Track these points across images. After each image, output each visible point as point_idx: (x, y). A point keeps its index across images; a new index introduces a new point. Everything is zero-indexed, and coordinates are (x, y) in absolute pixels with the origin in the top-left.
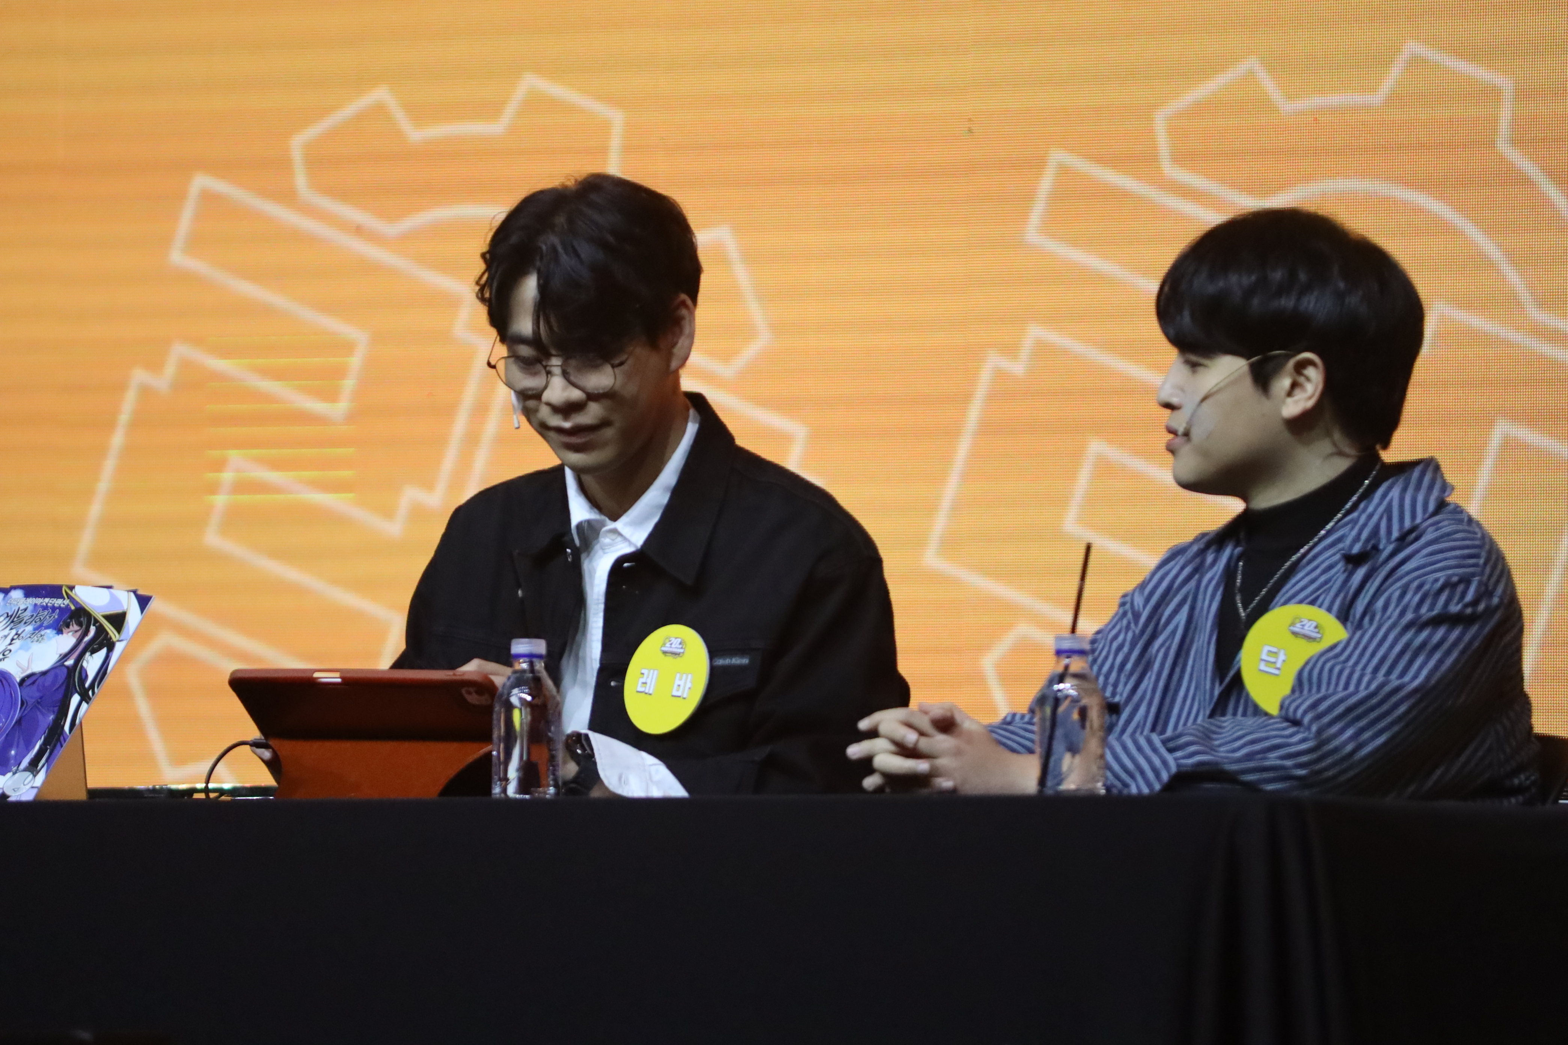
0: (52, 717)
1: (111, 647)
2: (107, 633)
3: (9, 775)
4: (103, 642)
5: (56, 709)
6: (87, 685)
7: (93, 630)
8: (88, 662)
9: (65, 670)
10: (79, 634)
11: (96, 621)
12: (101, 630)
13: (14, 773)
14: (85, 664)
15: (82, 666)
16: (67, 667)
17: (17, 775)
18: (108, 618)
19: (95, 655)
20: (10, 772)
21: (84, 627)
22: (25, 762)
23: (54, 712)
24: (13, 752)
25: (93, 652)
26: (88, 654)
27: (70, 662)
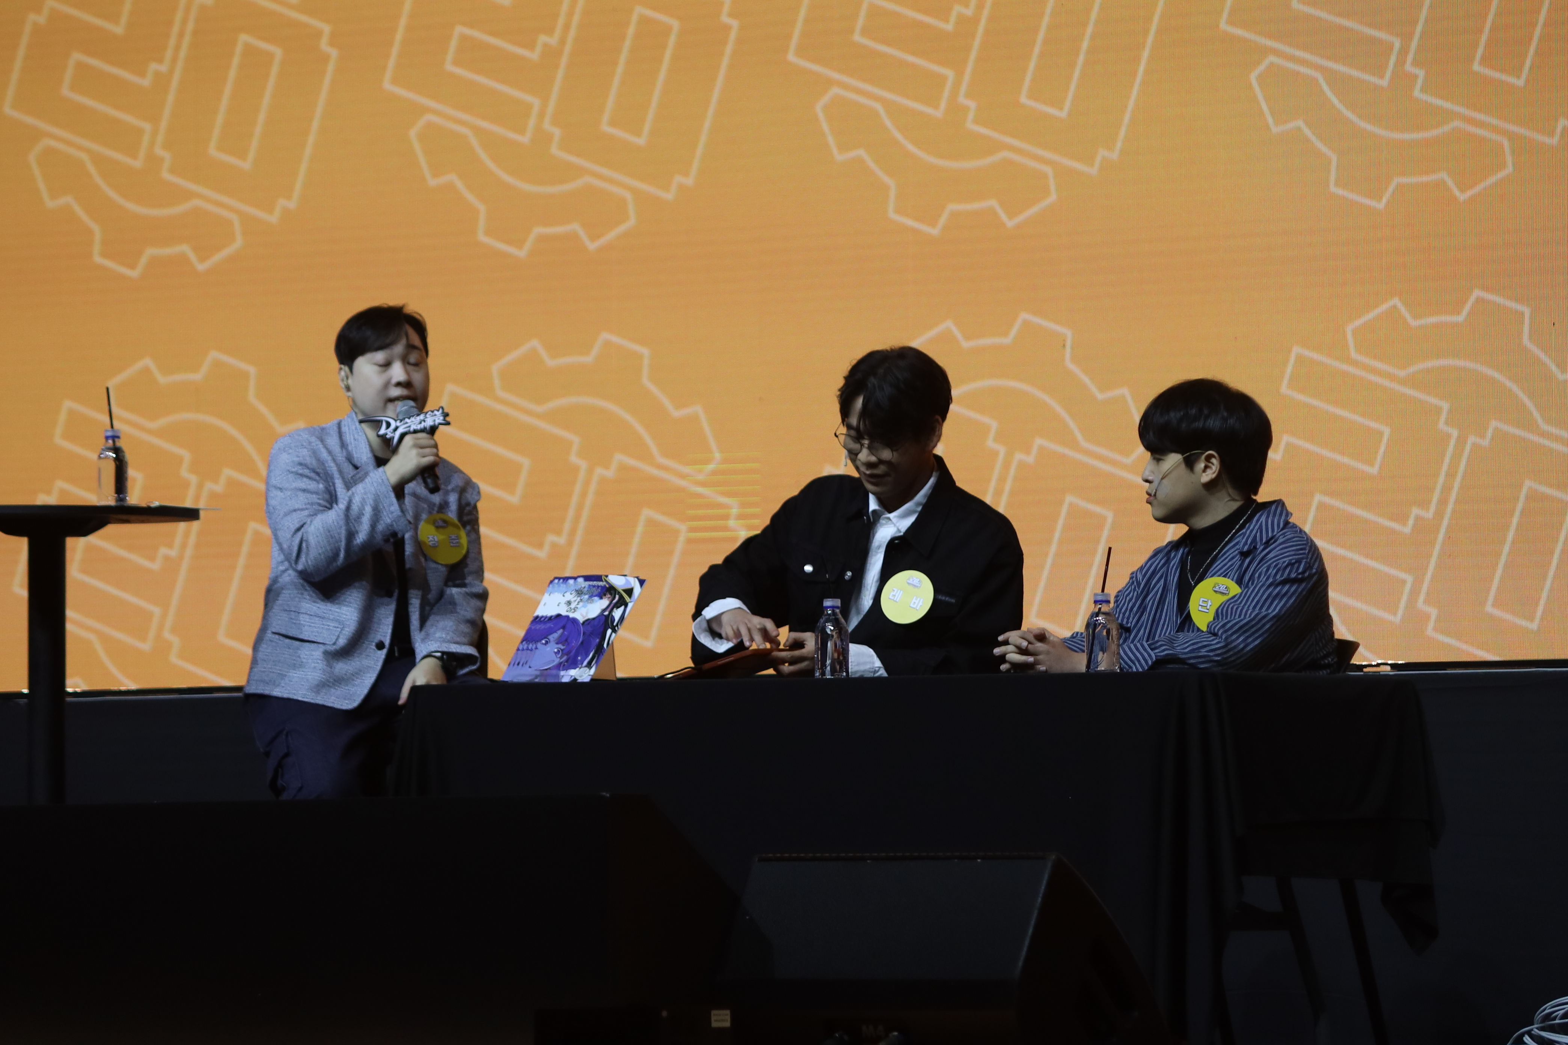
0: (598, 640)
1: (626, 605)
2: (624, 598)
3: (578, 669)
4: (622, 603)
5: (600, 636)
6: (615, 624)
7: (617, 597)
8: (615, 613)
9: (604, 618)
10: (610, 599)
11: (619, 593)
12: (621, 597)
13: (580, 668)
14: (613, 614)
15: (612, 615)
16: (605, 616)
17: (582, 669)
18: (625, 591)
19: (619, 609)
20: (578, 667)
21: (613, 595)
22: (585, 663)
23: (598, 638)
24: (579, 658)
25: (618, 608)
26: (615, 609)
27: (606, 613)
